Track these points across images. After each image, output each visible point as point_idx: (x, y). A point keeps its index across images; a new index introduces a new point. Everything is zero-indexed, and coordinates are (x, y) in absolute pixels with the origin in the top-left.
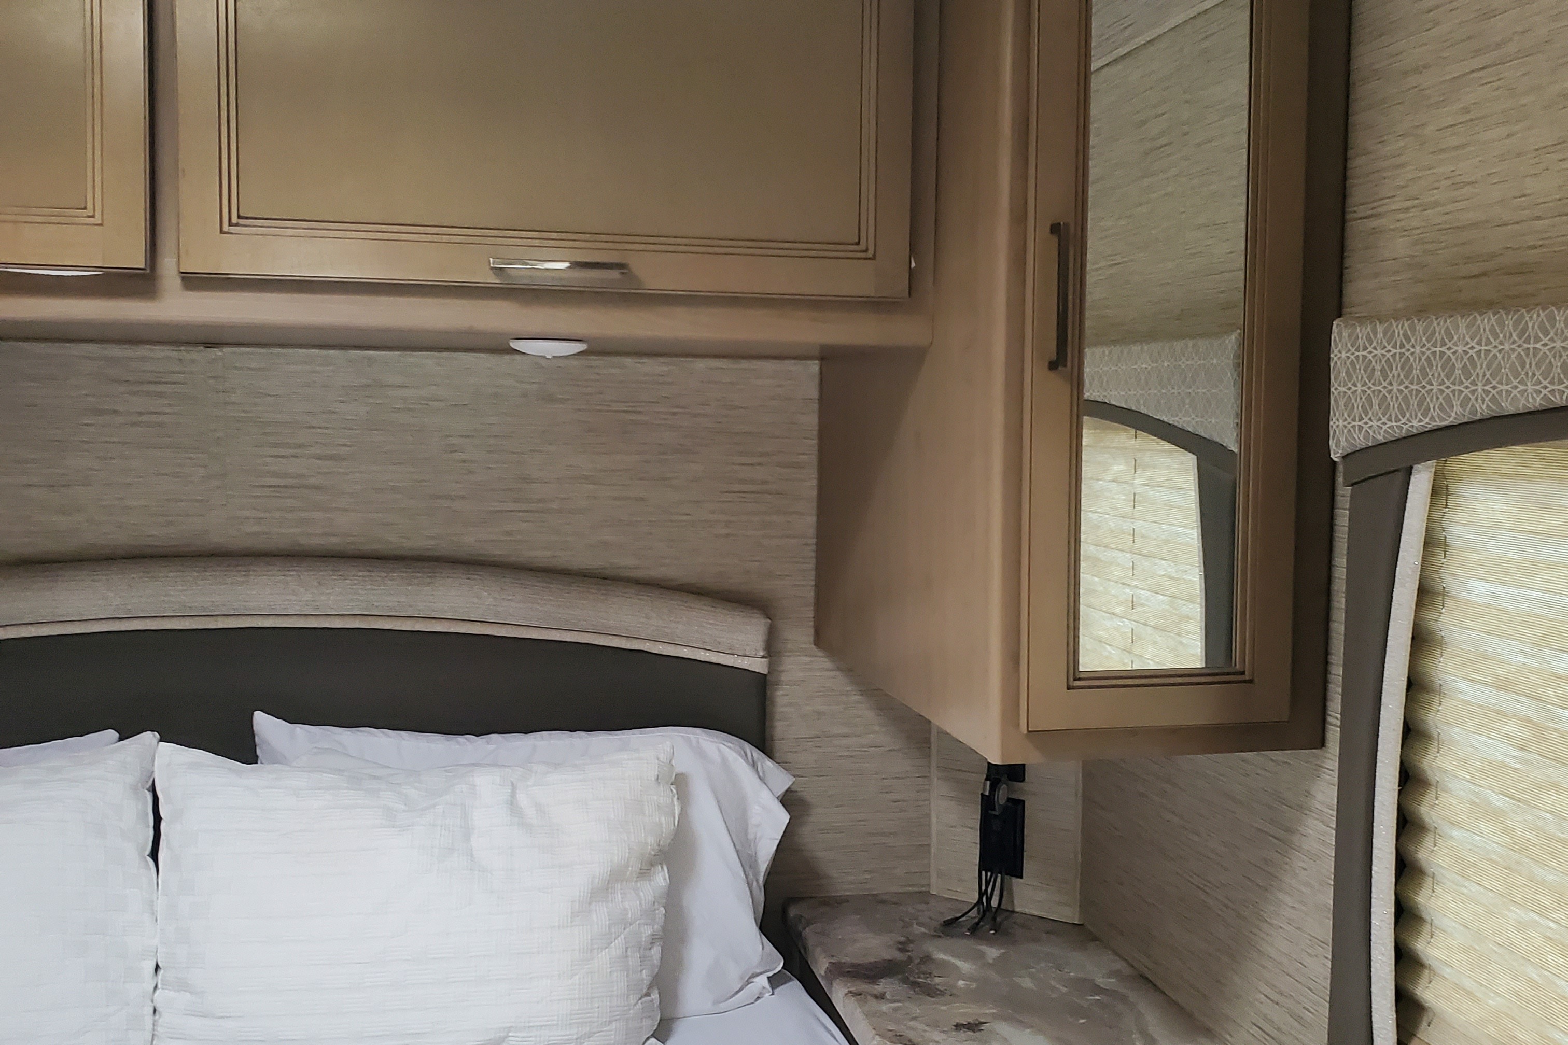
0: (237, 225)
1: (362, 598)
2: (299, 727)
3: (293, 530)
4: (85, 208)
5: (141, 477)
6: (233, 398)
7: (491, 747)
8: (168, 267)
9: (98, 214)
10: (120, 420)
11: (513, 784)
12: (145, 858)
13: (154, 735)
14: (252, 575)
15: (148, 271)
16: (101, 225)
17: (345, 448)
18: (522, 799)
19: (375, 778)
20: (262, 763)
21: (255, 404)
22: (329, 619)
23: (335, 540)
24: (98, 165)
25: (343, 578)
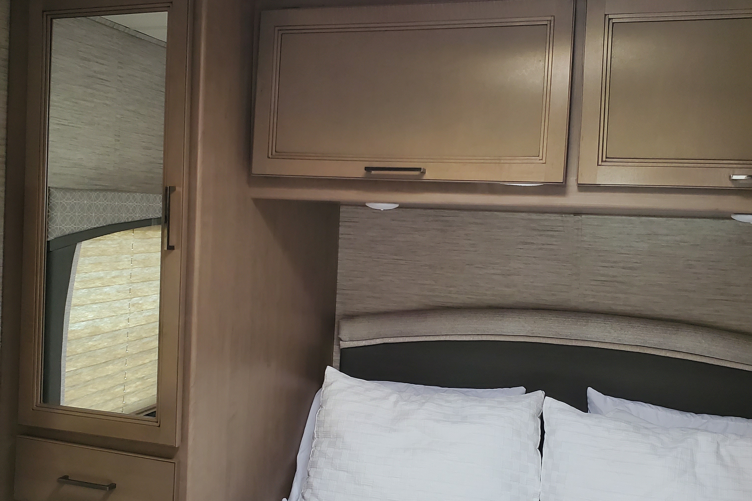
0: (605, 161)
1: (641, 338)
2: (608, 397)
3: (610, 302)
4: (539, 156)
5: (541, 273)
6: (585, 238)
7: (705, 421)
8: (572, 182)
9: (544, 159)
10: (535, 247)
11: (718, 443)
12: (536, 449)
13: (543, 392)
14: (589, 322)
15: (564, 184)
16: (545, 163)
17: (636, 264)
18: (723, 451)
19: (646, 428)
20: (590, 413)
21: (596, 242)
22: (625, 346)
23: (629, 308)
24: (545, 137)
25: (633, 327)
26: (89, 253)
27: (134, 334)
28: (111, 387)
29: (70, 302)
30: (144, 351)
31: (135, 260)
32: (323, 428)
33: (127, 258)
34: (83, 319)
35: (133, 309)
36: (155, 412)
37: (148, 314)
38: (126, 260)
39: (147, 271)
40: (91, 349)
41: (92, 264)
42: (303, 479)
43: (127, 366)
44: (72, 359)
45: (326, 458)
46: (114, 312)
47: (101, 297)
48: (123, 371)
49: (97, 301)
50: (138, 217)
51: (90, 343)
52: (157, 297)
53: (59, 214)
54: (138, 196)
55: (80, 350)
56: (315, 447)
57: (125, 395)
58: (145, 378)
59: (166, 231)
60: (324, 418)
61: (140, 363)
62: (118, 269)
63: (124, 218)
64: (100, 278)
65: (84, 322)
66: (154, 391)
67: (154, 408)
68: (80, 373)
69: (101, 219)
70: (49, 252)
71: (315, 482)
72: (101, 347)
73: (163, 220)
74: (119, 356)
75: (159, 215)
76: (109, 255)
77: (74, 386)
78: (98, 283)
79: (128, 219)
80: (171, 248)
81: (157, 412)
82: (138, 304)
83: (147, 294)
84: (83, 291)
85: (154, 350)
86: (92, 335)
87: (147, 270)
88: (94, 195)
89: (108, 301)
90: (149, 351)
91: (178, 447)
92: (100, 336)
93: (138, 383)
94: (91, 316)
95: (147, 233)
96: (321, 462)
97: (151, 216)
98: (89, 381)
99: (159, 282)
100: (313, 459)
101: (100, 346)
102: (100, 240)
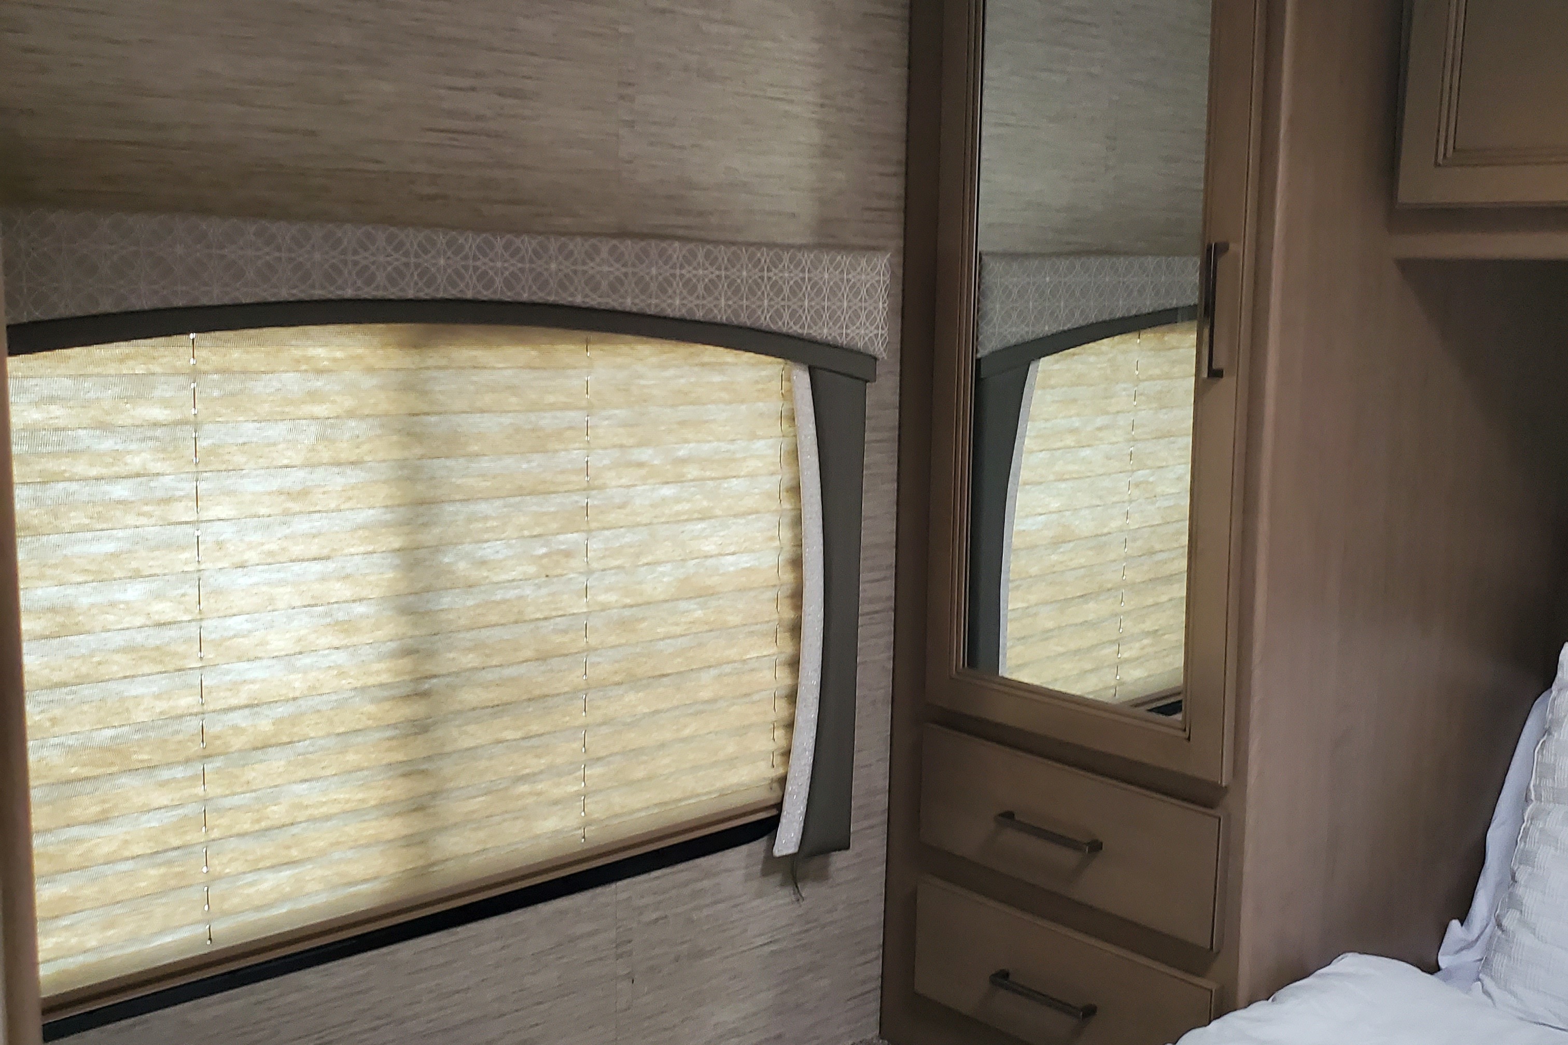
26: (1053, 382)
27: (1139, 543)
28: (1092, 646)
29: (1017, 476)
30: (1158, 579)
31: (1141, 394)
32: (1551, 781)
33: (1125, 389)
34: (1040, 510)
35: (1136, 493)
36: (1180, 702)
37: (1166, 504)
38: (1124, 393)
39: (1166, 416)
40: (1055, 569)
41: (1057, 402)
42: (1499, 885)
43: (1125, 607)
44: (1020, 586)
45: (1556, 849)
46: (1100, 498)
47: (1076, 467)
48: (1116, 615)
49: (1066, 477)
50: (1148, 304)
51: (1054, 557)
52: (1184, 470)
53: (998, 306)
54: (1150, 262)
55: (1034, 570)
56: (1532, 819)
57: (1121, 663)
58: (1160, 632)
59: (1206, 332)
60: (1555, 760)
61: (1150, 601)
62: (1107, 413)
63: (1121, 308)
64: (1073, 431)
65: (1043, 517)
66: (1178, 660)
67: (1179, 693)
68: (1036, 615)
69: (1077, 314)
70: (978, 380)
71: (1528, 894)
72: (1073, 566)
73: (1201, 310)
74: (1109, 586)
75: (1192, 297)
76: (1092, 385)
77: (1023, 638)
78: (1070, 441)
79: (1129, 310)
80: (1215, 374)
81: (1183, 703)
82: (1147, 482)
83: (1164, 464)
84: (1042, 455)
85: (1177, 577)
86: (1056, 543)
87: (1166, 414)
88: (1064, 264)
89: (1089, 477)
90: (1169, 579)
91: (1226, 787)
92: (1071, 544)
93: (1146, 642)
94: (1055, 505)
95: (1166, 338)
96: (1545, 855)
97: (1175, 302)
98: (1051, 630)
99: (1190, 440)
100: (1525, 845)
101: (1073, 564)
102: (1074, 354)
